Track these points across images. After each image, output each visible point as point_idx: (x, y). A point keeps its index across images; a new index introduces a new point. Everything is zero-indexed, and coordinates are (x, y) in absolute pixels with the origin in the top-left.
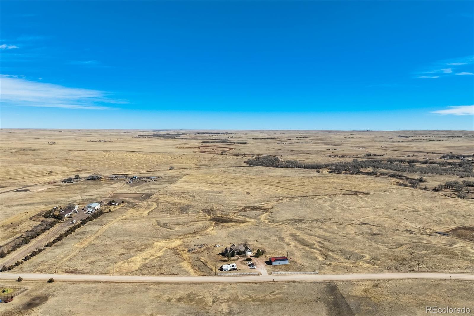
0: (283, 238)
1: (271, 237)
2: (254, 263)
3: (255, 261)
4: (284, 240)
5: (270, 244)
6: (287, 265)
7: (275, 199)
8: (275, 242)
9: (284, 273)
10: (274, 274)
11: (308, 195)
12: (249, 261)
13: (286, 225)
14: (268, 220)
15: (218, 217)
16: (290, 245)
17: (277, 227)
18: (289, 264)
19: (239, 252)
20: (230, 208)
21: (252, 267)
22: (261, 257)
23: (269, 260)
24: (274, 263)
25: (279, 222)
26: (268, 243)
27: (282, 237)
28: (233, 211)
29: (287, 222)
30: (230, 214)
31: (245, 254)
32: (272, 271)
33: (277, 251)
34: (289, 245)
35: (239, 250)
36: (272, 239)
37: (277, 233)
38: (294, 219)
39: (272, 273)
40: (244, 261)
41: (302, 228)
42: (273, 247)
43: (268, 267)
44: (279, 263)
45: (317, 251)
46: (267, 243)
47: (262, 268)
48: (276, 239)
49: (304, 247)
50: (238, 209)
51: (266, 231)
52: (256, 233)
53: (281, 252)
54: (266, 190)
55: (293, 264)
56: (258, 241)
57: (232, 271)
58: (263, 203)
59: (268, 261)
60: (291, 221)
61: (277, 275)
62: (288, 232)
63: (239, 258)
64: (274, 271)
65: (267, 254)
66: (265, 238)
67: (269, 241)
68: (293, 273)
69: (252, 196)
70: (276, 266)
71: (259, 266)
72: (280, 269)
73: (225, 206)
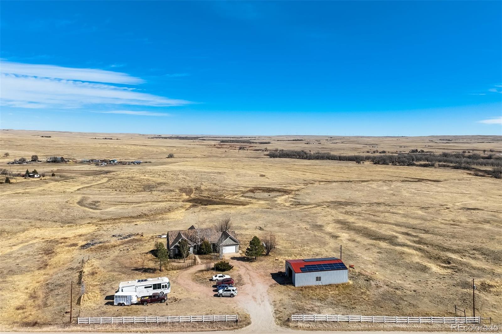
0: (321, 226)
1: (293, 223)
2: (235, 279)
3: (242, 271)
4: (323, 229)
5: (290, 235)
6: (345, 286)
7: (303, 182)
8: (303, 232)
9: (340, 317)
10: (300, 324)
11: (351, 180)
12: (223, 270)
13: (324, 209)
14: (290, 202)
15: (202, 198)
16: (339, 237)
17: (307, 211)
18: (351, 282)
19: (201, 245)
20: (228, 188)
21: (221, 291)
22: (261, 261)
23: (283, 270)
24: (302, 279)
25: (309, 205)
26: (287, 233)
27: (318, 224)
28: (232, 192)
29: (325, 205)
30: (225, 196)
31: (219, 252)
32: (294, 306)
33: (308, 248)
34: (336, 237)
35: (202, 240)
36: (296, 227)
37: (307, 219)
38: (336, 201)
39: (293, 318)
40: (207, 270)
41: (355, 212)
42: (299, 240)
43: (280, 292)
44: (318, 279)
45: (414, 252)
46: (284, 233)
47: (258, 297)
48: (304, 227)
49: (374, 241)
50: (241, 189)
51: (285, 215)
52: (263, 218)
53: (318, 250)
54: (290, 174)
55: (361, 282)
56: (265, 228)
57: (144, 307)
58: (284, 186)
59: (280, 273)
60: (332, 203)
61: (312, 325)
62: (330, 218)
63: (195, 263)
64: (301, 310)
65: (281, 254)
66: (280, 225)
67: (289, 230)
68: (375, 319)
69: (267, 178)
70: (306, 288)
71: (248, 287)
72: (321, 300)
73: (221, 186)
